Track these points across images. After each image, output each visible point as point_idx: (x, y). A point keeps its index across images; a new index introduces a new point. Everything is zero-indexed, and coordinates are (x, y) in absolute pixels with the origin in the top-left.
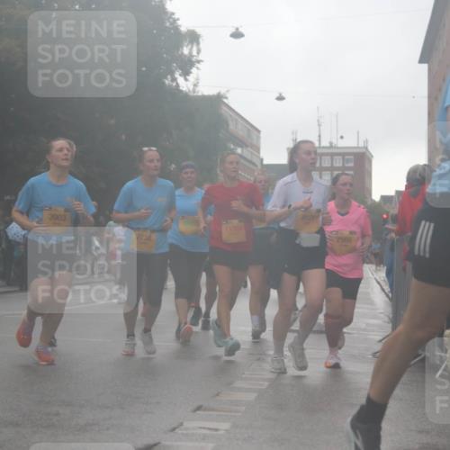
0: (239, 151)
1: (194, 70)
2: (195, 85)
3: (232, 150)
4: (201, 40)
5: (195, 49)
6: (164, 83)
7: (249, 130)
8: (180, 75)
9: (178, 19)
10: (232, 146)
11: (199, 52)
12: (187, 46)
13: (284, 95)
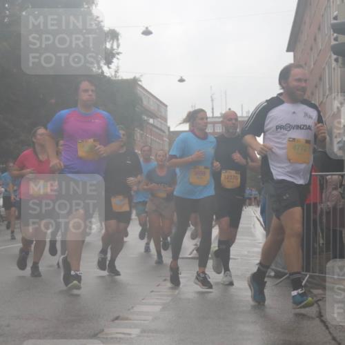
0: (151, 121)
1: (115, 60)
2: (116, 72)
3: (145, 121)
4: (119, 37)
5: (115, 44)
7: (158, 105)
8: (105, 64)
10: (146, 118)
11: (118, 46)
12: (109, 42)
13: (184, 78)
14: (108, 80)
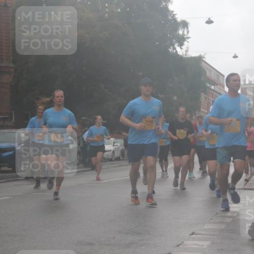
0: (213, 87)
1: (185, 43)
2: (186, 51)
3: (208, 87)
4: (189, 26)
5: (186, 31)
6: (169, 51)
7: (218, 76)
8: (178, 46)
9: (176, 15)
10: (209, 85)
11: (188, 32)
12: (181, 29)
13: (237, 55)
14: (181, 58)
